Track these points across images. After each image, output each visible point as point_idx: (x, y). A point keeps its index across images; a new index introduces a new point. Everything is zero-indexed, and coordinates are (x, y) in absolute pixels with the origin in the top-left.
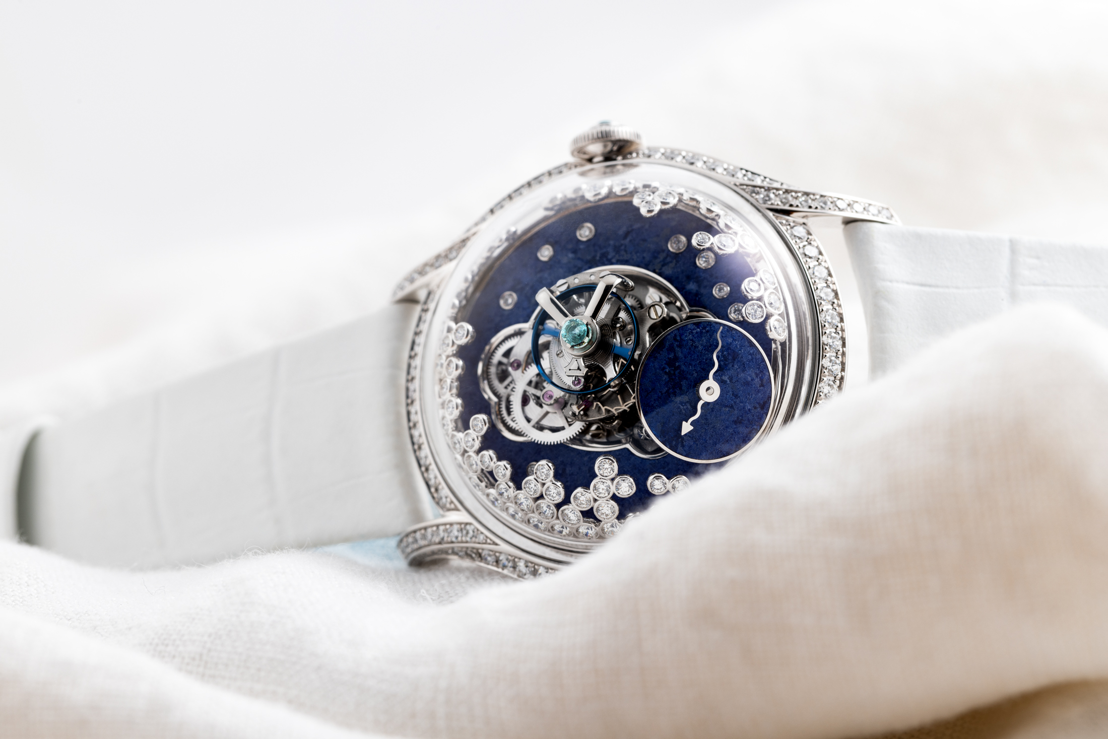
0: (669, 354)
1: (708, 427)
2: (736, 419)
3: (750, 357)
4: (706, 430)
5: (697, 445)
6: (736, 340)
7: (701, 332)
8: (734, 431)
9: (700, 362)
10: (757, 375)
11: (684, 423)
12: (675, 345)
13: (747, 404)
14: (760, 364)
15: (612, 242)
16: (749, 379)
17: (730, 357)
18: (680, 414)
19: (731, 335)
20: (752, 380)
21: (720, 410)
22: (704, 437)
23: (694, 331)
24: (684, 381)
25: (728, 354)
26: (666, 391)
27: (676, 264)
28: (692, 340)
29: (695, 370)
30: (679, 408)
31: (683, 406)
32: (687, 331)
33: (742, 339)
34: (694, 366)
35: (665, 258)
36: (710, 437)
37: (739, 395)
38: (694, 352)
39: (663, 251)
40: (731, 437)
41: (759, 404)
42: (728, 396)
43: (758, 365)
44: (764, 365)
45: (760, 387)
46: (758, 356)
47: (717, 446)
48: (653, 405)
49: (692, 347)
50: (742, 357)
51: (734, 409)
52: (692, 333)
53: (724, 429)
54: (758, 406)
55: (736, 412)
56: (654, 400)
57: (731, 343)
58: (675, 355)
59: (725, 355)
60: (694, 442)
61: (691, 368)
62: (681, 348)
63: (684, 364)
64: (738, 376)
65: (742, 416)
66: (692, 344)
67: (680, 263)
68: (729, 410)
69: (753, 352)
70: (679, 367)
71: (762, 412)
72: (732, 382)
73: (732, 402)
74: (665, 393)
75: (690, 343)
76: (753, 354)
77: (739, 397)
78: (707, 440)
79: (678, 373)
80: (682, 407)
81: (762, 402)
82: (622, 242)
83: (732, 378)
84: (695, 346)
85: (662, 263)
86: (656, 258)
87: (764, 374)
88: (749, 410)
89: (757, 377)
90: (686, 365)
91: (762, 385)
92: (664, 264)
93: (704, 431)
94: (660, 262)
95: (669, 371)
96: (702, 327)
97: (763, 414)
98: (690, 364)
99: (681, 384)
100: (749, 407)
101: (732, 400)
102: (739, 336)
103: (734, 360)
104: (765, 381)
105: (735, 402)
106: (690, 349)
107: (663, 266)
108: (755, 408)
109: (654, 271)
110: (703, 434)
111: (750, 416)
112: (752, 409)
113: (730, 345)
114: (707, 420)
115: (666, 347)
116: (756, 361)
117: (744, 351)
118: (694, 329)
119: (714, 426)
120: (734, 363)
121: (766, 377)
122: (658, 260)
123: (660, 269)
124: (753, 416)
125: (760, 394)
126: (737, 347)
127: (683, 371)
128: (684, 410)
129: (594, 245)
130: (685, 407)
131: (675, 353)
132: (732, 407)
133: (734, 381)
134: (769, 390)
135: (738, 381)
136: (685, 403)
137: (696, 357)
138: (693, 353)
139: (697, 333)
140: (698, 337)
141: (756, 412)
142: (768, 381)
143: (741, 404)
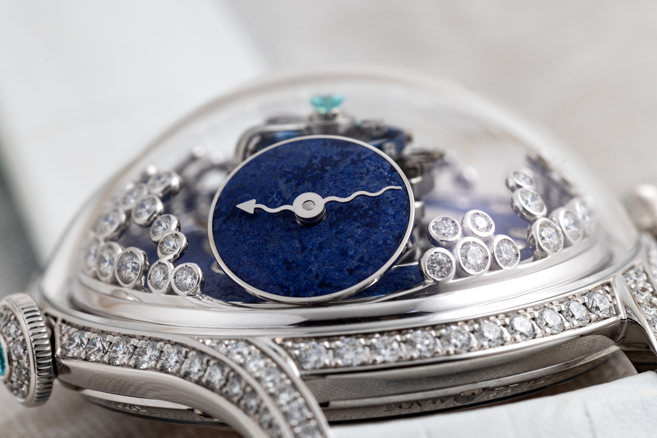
0: (337, 154)
1: (264, 235)
2: (290, 261)
3: (381, 243)
4: (259, 234)
5: (234, 235)
6: (395, 218)
7: (385, 177)
8: (274, 266)
9: (344, 190)
10: (361, 259)
11: (254, 201)
12: (352, 157)
13: (317, 265)
14: (378, 258)
16: (351, 253)
17: (368, 220)
18: (265, 198)
19: (399, 211)
20: (352, 257)
21: (293, 238)
22: (249, 237)
23: (381, 170)
24: (310, 184)
25: (372, 216)
26: (286, 172)
28: (368, 171)
29: (331, 189)
30: (272, 193)
31: (277, 197)
32: (378, 162)
33: (399, 225)
34: (336, 186)
36: (251, 243)
37: (324, 250)
38: (354, 179)
40: (263, 267)
41: (325, 278)
42: (316, 238)
43: (375, 256)
44: (379, 264)
45: (347, 270)
46: (387, 252)
47: (244, 257)
48: (261, 166)
49: (360, 174)
50: (375, 233)
51: (302, 253)
52: (379, 168)
53: (270, 253)
54: (321, 278)
55: (299, 257)
56: (269, 165)
57: (387, 214)
58: (339, 161)
59: (368, 213)
60: (237, 231)
61: (330, 184)
62: (352, 163)
63: (332, 175)
64: (348, 238)
65: (298, 266)
66: (363, 173)
68: (297, 248)
69: (389, 244)
70: (326, 171)
71: (315, 287)
72: (336, 236)
73: (310, 247)
74: (283, 171)
75: (364, 170)
76: (387, 245)
77: (321, 251)
78: (246, 242)
79: (317, 173)
80: (275, 196)
81: (328, 281)
83: (342, 233)
84: (362, 177)
87: (367, 268)
88: (310, 271)
89: (359, 261)
90: (331, 177)
91: (351, 272)
93: (256, 233)
95: (314, 164)
96: (391, 176)
97: (314, 290)
98: (335, 182)
99: (303, 182)
100: (313, 269)
101: (313, 245)
102: (402, 221)
103: (367, 226)
104: (358, 272)
105: (312, 250)
106: (356, 173)
108: (317, 276)
110: (251, 234)
111: (303, 275)
112: (312, 273)
113: (384, 214)
114: (271, 230)
115: (344, 149)
116: (379, 252)
117: (384, 233)
118: (384, 169)
119: (268, 241)
120: (363, 227)
121: (364, 272)
124: (304, 279)
125: (337, 274)
126: (386, 222)
127: (322, 178)
128: (273, 200)
130: (276, 199)
131: (341, 160)
132: (304, 248)
133: (339, 237)
134: (349, 283)
135: (341, 241)
136: (281, 197)
137: (347, 184)
138: (351, 178)
139: (381, 173)
140: (376, 176)
141: (312, 281)
142: (361, 278)
143: (313, 258)
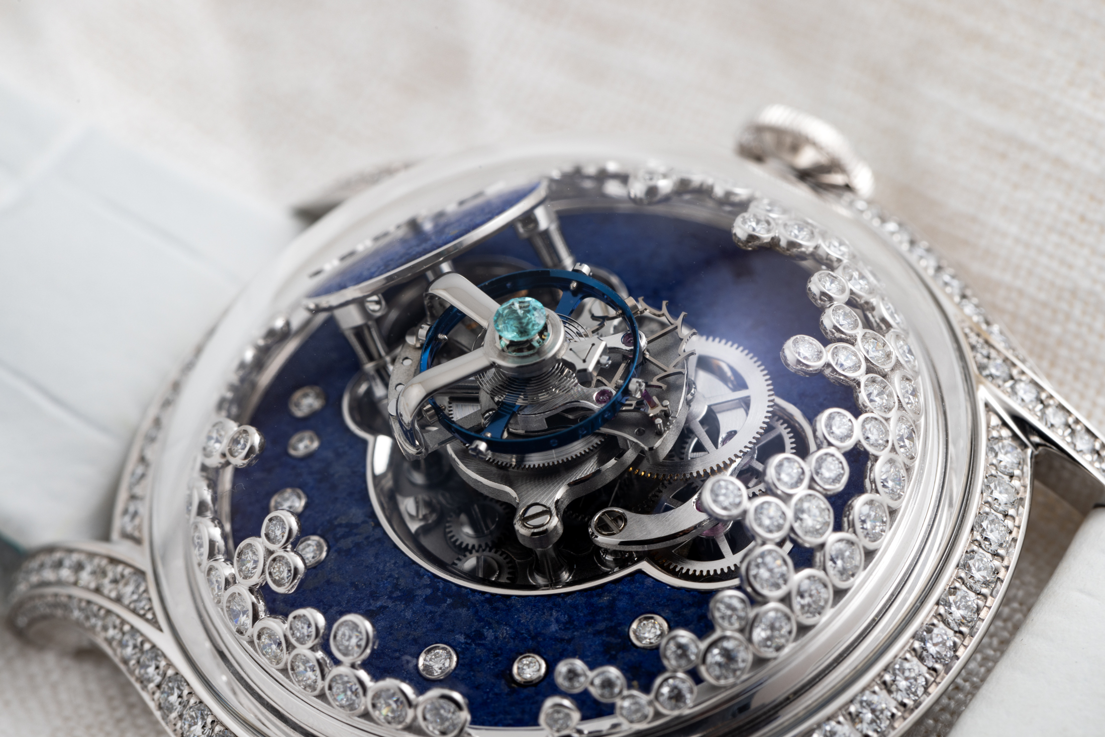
15: (408, 614)
27: (336, 518)
35: (344, 536)
39: (339, 551)
67: (328, 518)
82: (390, 604)
85: (355, 531)
86: (357, 545)
92: (351, 528)
94: (356, 534)
107: (357, 526)
109: (378, 524)
122: (359, 539)
123: (364, 522)
129: (439, 627)
